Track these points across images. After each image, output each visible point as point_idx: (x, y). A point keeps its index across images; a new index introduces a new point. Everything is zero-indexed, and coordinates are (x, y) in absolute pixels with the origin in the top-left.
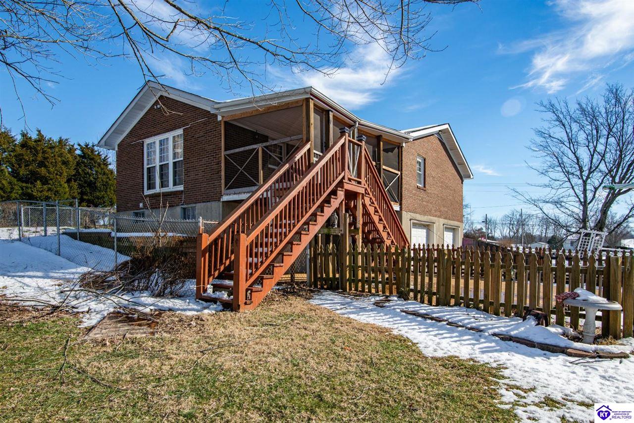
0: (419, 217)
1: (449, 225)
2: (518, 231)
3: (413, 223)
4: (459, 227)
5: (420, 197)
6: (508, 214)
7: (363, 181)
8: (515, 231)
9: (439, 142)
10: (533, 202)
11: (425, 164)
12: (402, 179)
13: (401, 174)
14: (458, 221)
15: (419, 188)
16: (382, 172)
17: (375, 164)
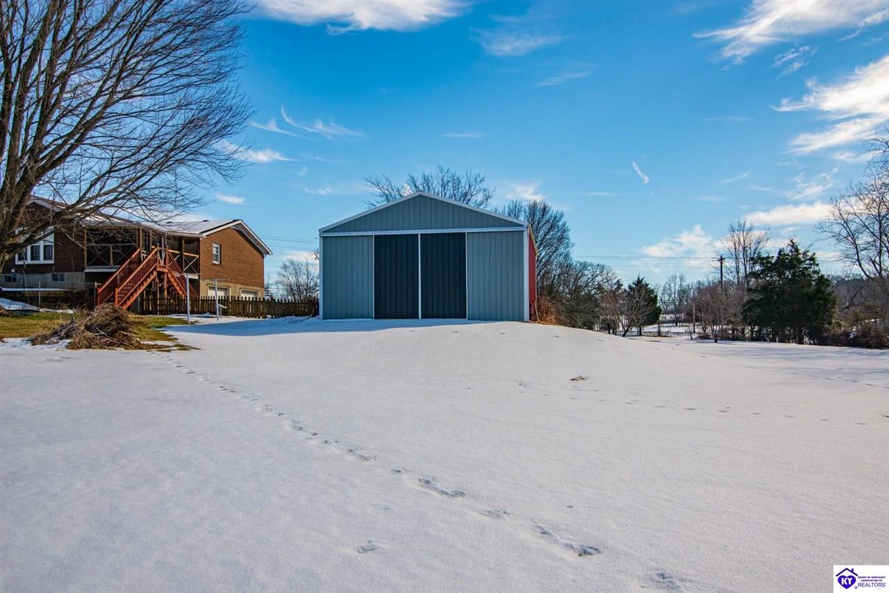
0: (215, 283)
1: (247, 289)
3: (209, 287)
4: (259, 291)
5: (216, 270)
7: (167, 266)
9: (235, 232)
11: (221, 248)
12: (199, 259)
13: (199, 256)
14: (259, 286)
15: (215, 264)
16: (184, 257)
17: (179, 252)
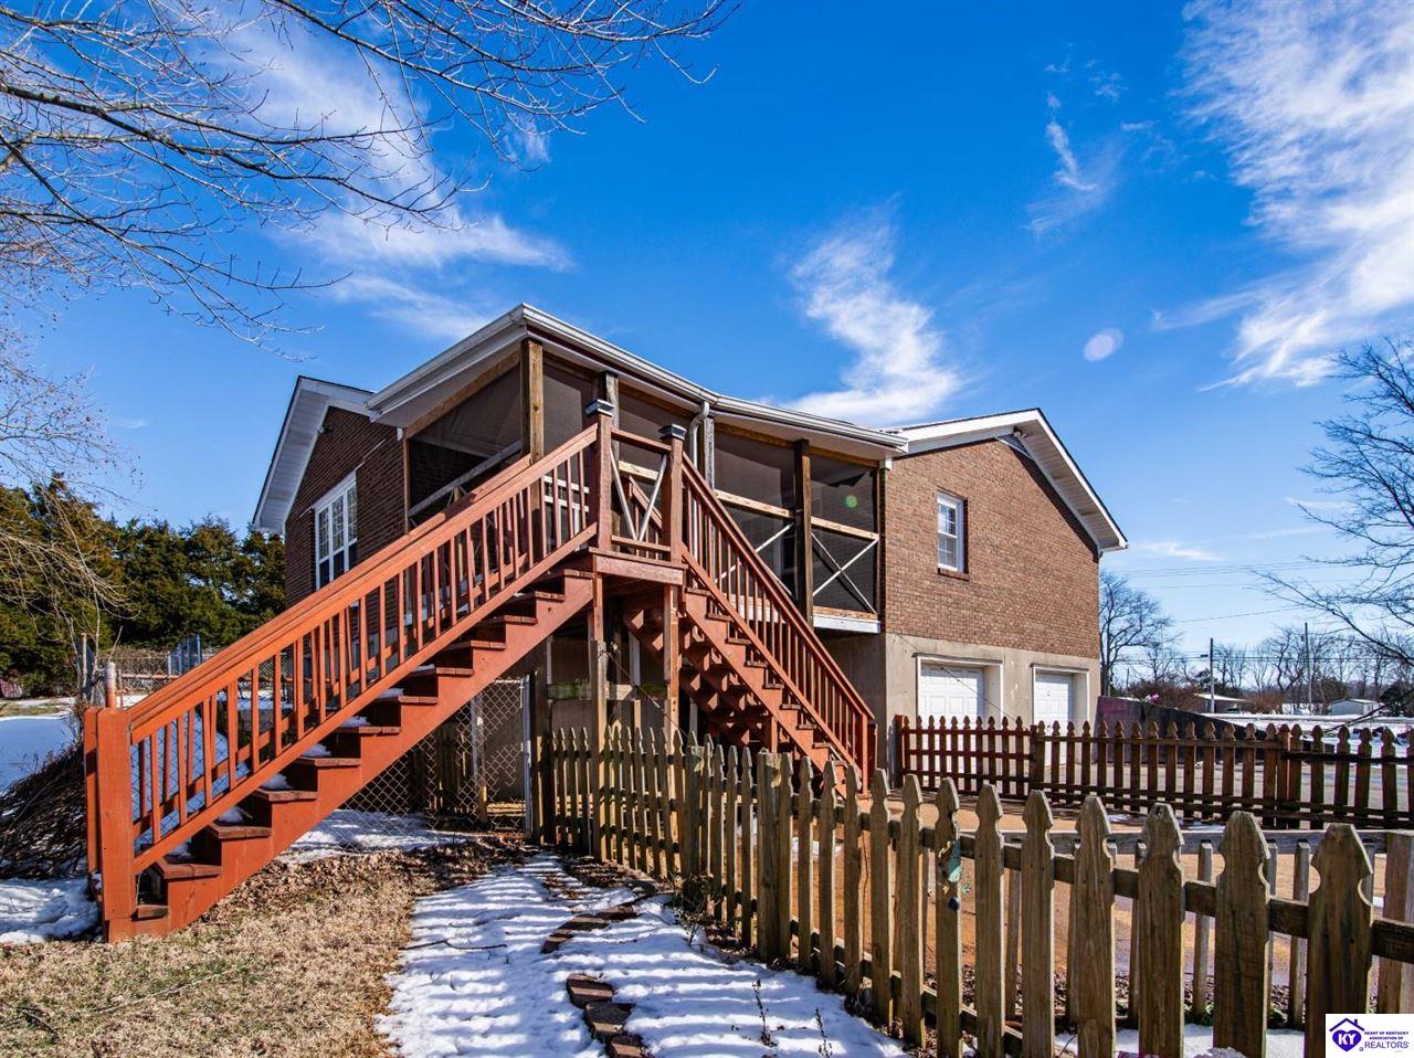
0: (945, 647)
1: (1052, 667)
2: (1300, 674)
3: (927, 664)
4: (1087, 670)
5: (950, 596)
6: (1275, 637)
8: (1295, 675)
9: (1014, 458)
10: (1324, 603)
11: (966, 513)
12: (883, 551)
13: (883, 539)
14: (1084, 654)
15: (947, 575)
16: (809, 535)
17: (787, 514)
